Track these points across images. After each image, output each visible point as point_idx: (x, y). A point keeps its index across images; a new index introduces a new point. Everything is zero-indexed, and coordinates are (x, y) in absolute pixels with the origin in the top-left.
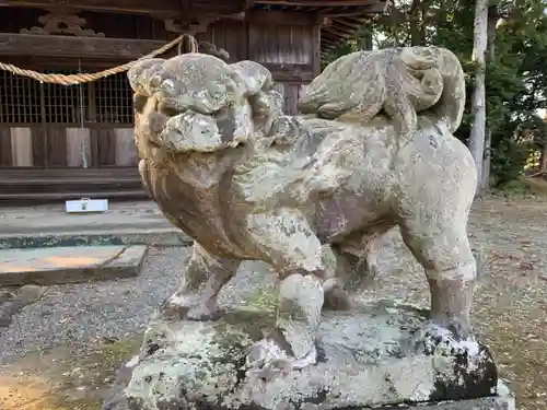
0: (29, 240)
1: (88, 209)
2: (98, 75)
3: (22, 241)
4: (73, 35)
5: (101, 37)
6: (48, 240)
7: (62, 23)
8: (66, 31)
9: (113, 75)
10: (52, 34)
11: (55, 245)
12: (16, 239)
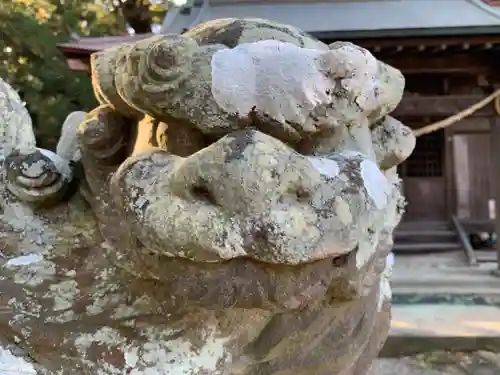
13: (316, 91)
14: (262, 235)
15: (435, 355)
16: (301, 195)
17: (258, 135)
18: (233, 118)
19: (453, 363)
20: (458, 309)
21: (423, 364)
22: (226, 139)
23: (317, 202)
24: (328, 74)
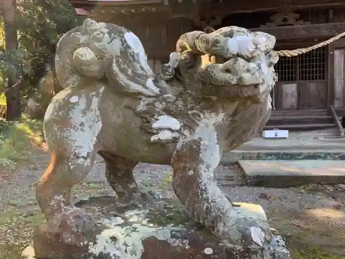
0: (287, 154)
1: (278, 136)
2: (310, 49)
3: (283, 155)
4: (292, 25)
5: (308, 24)
6: (300, 155)
7: (285, 19)
8: (287, 23)
9: (319, 48)
10: (279, 26)
11: (304, 159)
12: (279, 154)
13: (251, 48)
14: (240, 79)
15: (311, 186)
16: (248, 71)
17: (239, 59)
18: (233, 55)
19: (322, 191)
20: (329, 162)
21: (303, 191)
22: (232, 59)
23: (252, 72)
24: (254, 44)
